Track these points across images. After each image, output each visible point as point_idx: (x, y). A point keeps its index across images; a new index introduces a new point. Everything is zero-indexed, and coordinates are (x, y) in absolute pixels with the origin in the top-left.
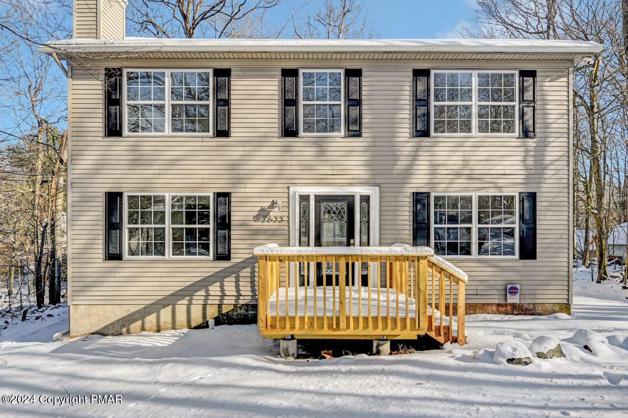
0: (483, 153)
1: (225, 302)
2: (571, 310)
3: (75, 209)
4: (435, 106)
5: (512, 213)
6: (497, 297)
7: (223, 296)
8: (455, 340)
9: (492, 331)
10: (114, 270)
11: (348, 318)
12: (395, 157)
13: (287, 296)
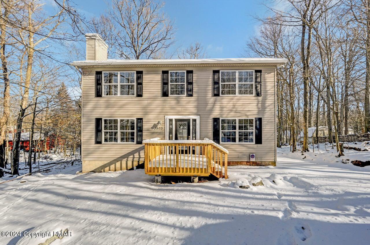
0: (241, 102)
1: (140, 160)
2: (276, 164)
3: (84, 124)
4: (222, 84)
5: (252, 126)
6: (246, 159)
7: (140, 158)
8: (224, 177)
9: (240, 173)
10: (99, 148)
11: (179, 168)
12: (206, 104)
13: (159, 159)
